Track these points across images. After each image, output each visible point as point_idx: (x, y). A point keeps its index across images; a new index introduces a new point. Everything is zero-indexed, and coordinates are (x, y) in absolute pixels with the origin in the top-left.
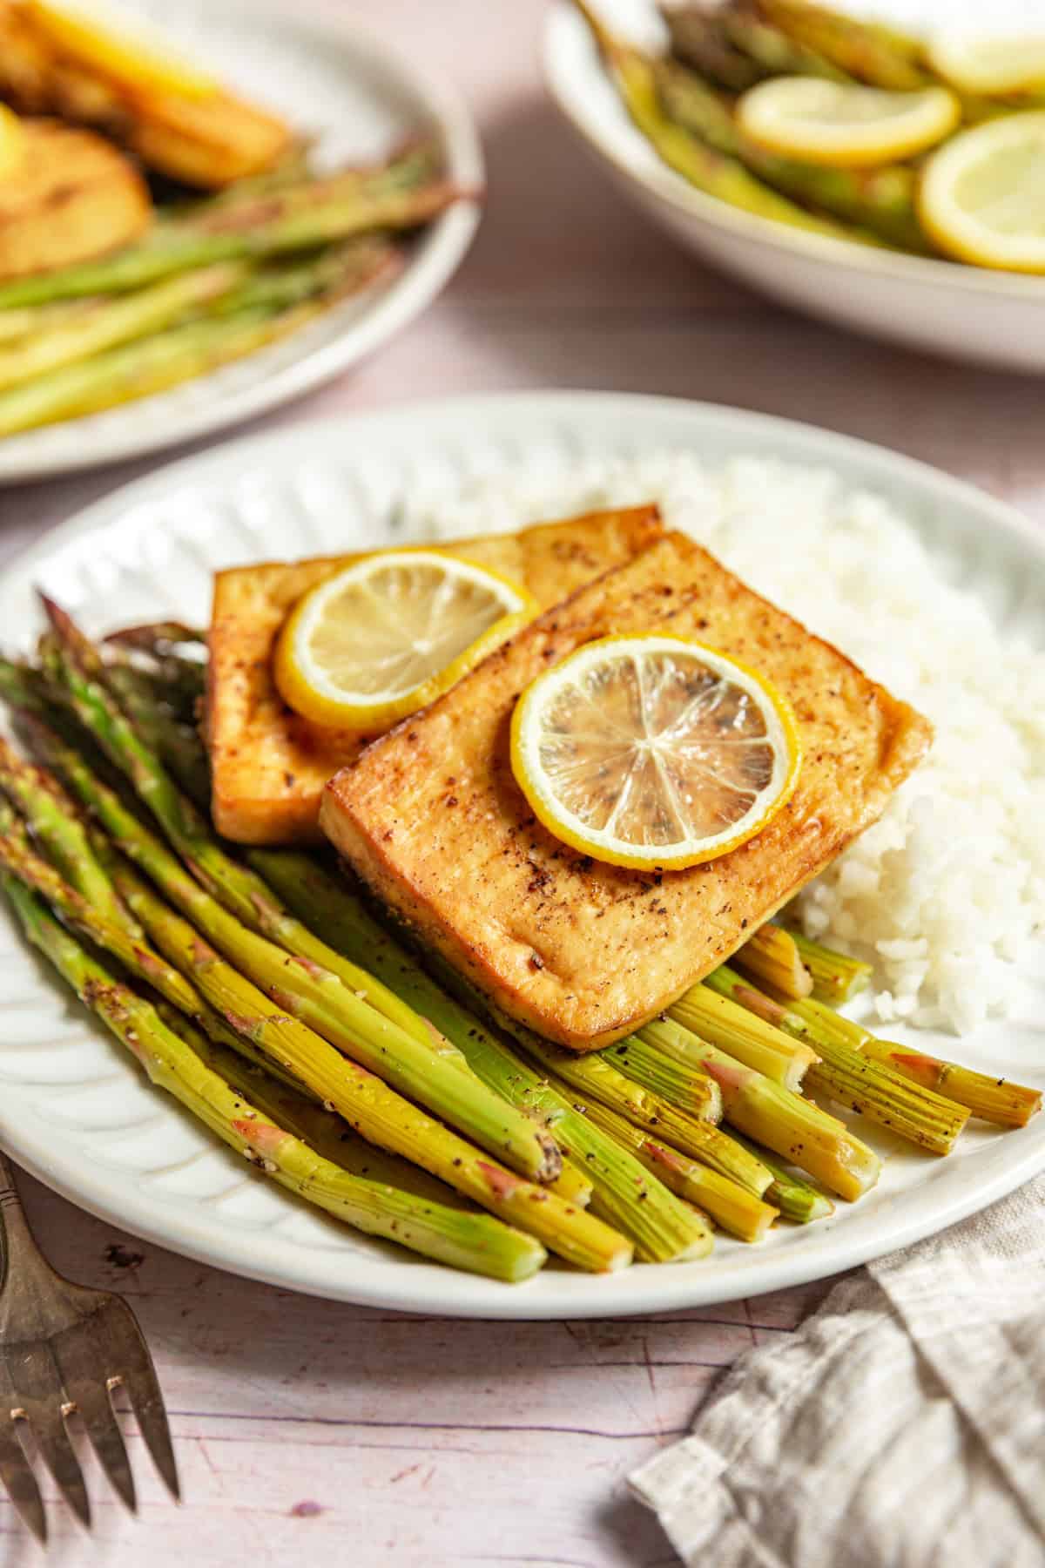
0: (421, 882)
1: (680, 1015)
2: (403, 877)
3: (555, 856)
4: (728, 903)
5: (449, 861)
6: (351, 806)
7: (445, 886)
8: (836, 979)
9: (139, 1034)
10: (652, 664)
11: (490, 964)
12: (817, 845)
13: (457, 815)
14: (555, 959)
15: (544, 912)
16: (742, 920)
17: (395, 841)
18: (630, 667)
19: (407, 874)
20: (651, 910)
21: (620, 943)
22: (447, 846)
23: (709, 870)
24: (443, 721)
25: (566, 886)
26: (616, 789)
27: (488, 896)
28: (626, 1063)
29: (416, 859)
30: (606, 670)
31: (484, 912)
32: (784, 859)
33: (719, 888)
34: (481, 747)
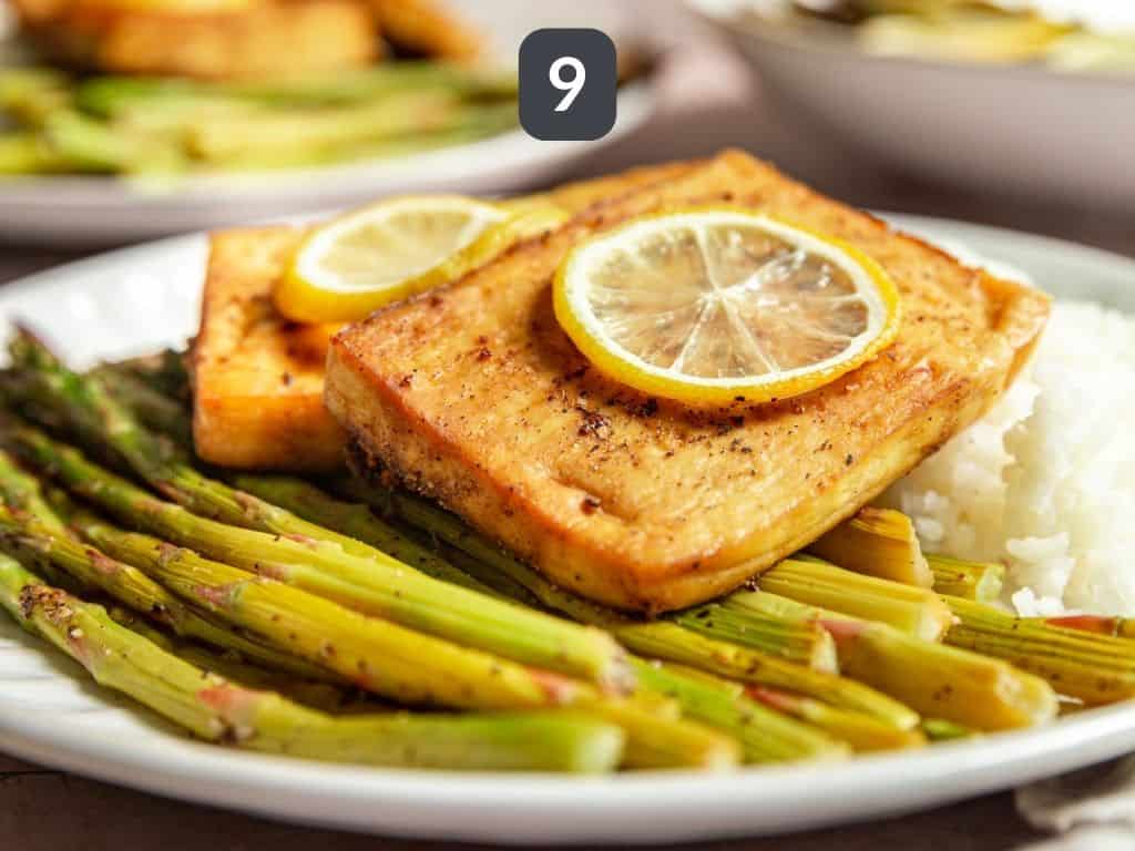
0: (446, 425)
1: (773, 584)
2: (423, 420)
3: (610, 403)
4: (827, 442)
5: (479, 408)
6: (361, 355)
7: (475, 428)
8: (962, 576)
9: (84, 631)
10: (716, 238)
11: (534, 503)
12: (929, 386)
13: (490, 368)
14: (615, 499)
15: (599, 454)
16: (846, 455)
17: (414, 387)
18: (690, 240)
19: (429, 416)
20: (733, 450)
21: (696, 482)
22: (478, 394)
23: (801, 412)
24: (472, 292)
25: (624, 430)
26: (680, 341)
27: (528, 439)
28: (710, 625)
29: (441, 404)
30: (663, 243)
31: (525, 454)
32: (891, 399)
33: (815, 429)
34: (518, 312)
